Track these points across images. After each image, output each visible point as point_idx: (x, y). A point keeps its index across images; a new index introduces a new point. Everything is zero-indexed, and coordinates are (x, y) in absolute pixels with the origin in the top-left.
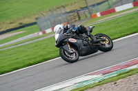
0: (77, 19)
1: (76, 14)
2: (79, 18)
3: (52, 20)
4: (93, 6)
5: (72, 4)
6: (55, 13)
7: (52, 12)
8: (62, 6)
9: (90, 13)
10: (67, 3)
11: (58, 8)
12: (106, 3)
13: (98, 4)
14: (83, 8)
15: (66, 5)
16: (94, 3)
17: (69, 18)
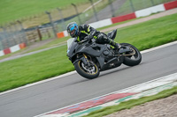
0: (38, 39)
1: (37, 32)
2: (41, 37)
3: (4, 40)
4: (59, 21)
5: (31, 19)
6: (8, 30)
7: (5, 29)
8: (18, 21)
9: (55, 31)
10: (24, 18)
11: (12, 24)
12: (76, 18)
13: (66, 19)
14: (45, 25)
15: (23, 20)
16: (59, 19)
17: (27, 37)
